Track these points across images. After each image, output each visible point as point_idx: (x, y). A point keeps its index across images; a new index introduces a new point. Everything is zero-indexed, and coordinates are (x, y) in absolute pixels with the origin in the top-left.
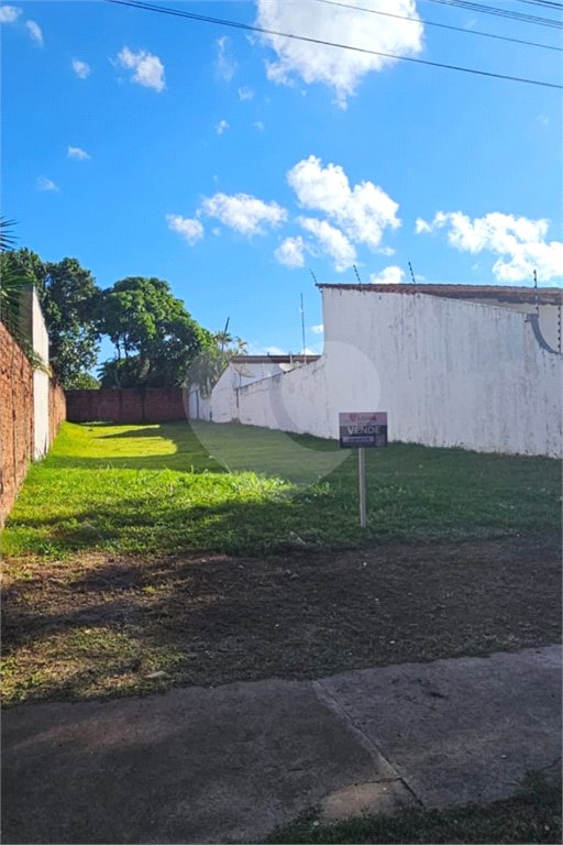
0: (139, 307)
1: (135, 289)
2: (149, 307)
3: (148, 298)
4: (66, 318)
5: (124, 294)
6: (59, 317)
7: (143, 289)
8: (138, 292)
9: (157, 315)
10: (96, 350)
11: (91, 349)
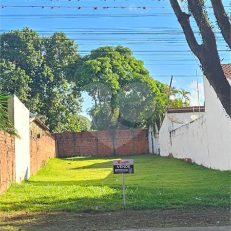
0: (107, 70)
1: (104, 56)
2: (114, 69)
3: (114, 62)
4: (57, 78)
5: (95, 61)
6: (52, 79)
7: (111, 56)
8: (106, 58)
9: (121, 75)
10: (80, 101)
11: (77, 100)
